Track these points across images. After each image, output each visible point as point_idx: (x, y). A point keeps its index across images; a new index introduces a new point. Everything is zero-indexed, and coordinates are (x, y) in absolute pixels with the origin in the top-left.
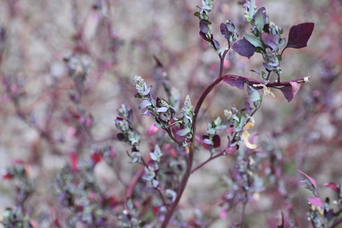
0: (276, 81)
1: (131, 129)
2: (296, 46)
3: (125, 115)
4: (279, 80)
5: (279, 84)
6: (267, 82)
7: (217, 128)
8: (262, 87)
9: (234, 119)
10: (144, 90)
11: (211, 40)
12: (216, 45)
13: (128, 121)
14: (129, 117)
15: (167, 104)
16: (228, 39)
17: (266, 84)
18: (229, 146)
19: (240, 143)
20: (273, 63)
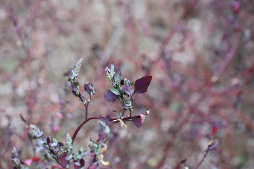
0: (129, 116)
1: (22, 163)
2: (140, 92)
3: (17, 155)
4: (130, 115)
5: (130, 118)
6: (123, 118)
7: (82, 154)
8: (119, 121)
9: (94, 147)
10: (38, 133)
11: (79, 96)
12: (83, 99)
13: (18, 158)
14: (19, 155)
15: (56, 141)
16: (90, 94)
17: (122, 119)
18: (91, 165)
19: (99, 162)
20: (128, 104)
